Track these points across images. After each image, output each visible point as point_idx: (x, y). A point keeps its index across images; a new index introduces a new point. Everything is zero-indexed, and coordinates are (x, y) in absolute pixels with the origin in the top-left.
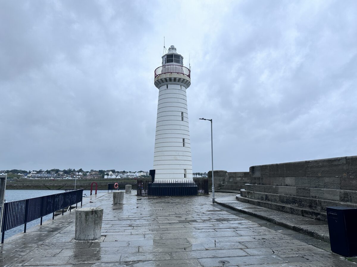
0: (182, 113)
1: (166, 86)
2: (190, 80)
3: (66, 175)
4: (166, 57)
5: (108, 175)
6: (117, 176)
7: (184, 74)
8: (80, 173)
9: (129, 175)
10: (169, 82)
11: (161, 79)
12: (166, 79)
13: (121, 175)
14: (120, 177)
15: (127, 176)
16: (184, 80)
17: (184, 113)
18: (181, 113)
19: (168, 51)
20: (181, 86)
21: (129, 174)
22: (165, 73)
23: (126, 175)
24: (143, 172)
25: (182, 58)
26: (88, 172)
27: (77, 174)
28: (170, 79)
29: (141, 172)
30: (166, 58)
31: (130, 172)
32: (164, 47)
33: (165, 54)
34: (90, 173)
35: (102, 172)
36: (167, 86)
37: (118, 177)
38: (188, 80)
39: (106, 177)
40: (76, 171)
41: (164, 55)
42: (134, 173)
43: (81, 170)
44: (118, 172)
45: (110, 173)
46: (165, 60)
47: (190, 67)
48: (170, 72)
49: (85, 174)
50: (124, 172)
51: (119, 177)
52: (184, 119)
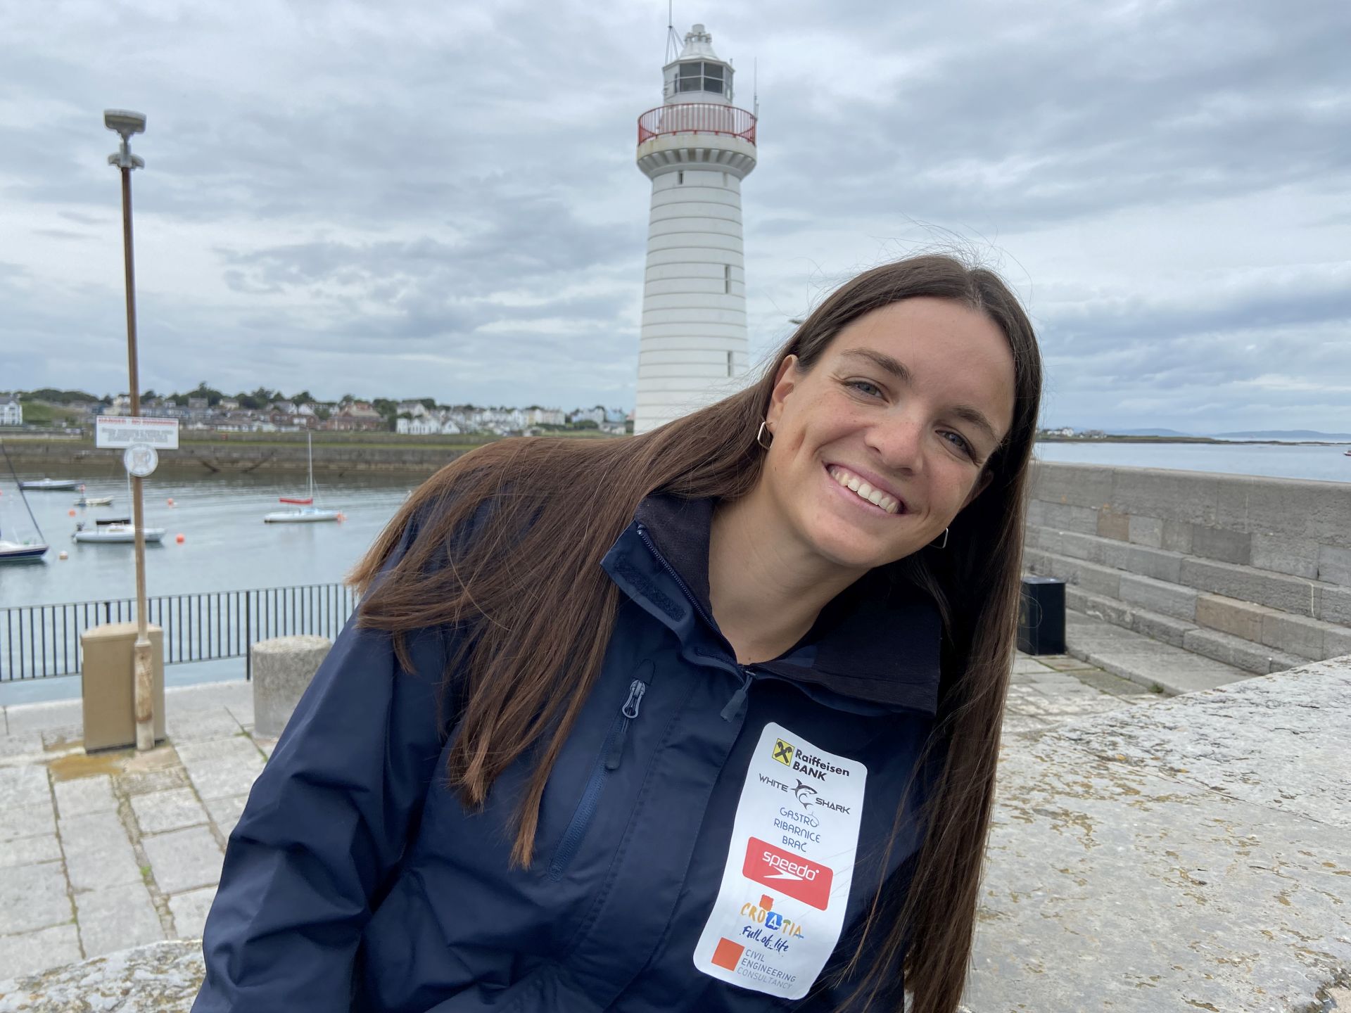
0: (727, 268)
1: (675, 175)
2: (755, 153)
3: (252, 415)
4: (677, 70)
5: (408, 416)
6: (443, 424)
7: (735, 135)
8: (305, 409)
9: (491, 421)
10: (686, 164)
11: (662, 154)
12: (677, 154)
13: (460, 418)
14: (455, 430)
15: (484, 424)
16: (735, 154)
17: (732, 269)
18: (723, 267)
19: (684, 43)
20: (725, 174)
21: (487, 416)
22: (674, 133)
23: (478, 418)
24: (542, 409)
25: (731, 72)
26: (331, 404)
27: (292, 409)
28: (692, 153)
29: (534, 408)
30: (676, 76)
31: (493, 409)
32: (670, 27)
33: (674, 59)
34: (341, 408)
35: (385, 406)
36: (681, 176)
37: (450, 426)
38: (749, 153)
39: (402, 425)
40: (289, 401)
41: (669, 63)
42: (510, 411)
43: (304, 398)
44: (447, 408)
45: (419, 409)
46: (676, 82)
47: (756, 106)
48: (690, 128)
49: (323, 413)
50: (469, 409)
51: (451, 429)
52: (734, 286)
